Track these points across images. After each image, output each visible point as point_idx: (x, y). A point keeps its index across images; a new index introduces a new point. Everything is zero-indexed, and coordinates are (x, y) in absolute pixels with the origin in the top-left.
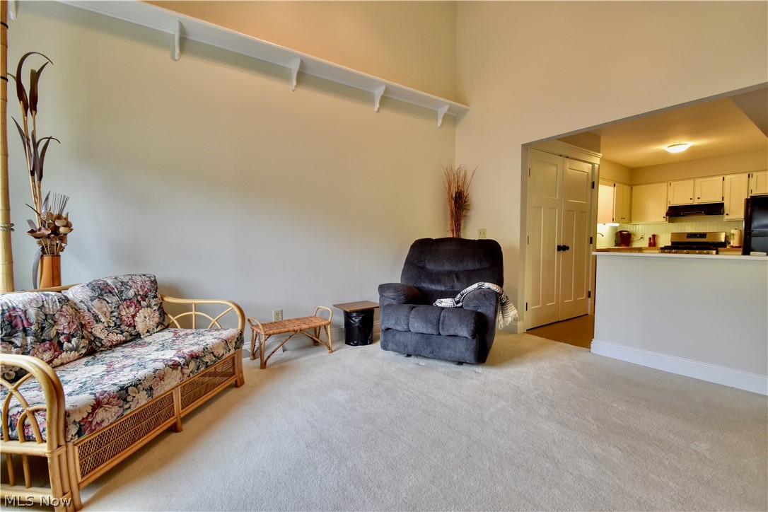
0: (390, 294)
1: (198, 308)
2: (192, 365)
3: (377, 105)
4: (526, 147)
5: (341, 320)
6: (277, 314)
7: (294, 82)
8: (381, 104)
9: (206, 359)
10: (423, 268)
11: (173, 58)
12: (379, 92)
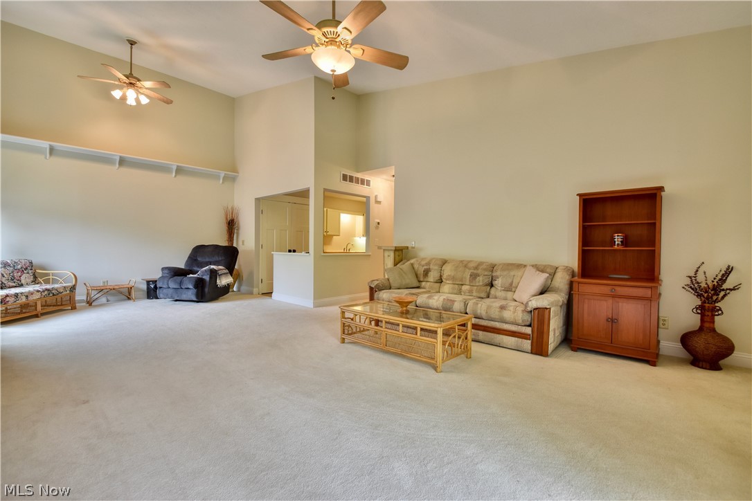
0: (166, 271)
1: (53, 275)
2: (46, 292)
3: (174, 174)
4: (258, 200)
5: (144, 287)
6: (104, 283)
7: (117, 165)
8: (176, 173)
9: (53, 292)
10: (196, 260)
11: (46, 158)
12: (175, 168)
